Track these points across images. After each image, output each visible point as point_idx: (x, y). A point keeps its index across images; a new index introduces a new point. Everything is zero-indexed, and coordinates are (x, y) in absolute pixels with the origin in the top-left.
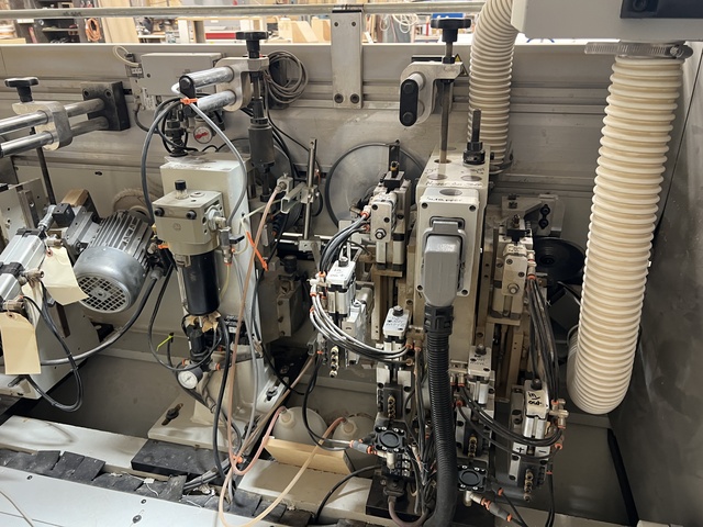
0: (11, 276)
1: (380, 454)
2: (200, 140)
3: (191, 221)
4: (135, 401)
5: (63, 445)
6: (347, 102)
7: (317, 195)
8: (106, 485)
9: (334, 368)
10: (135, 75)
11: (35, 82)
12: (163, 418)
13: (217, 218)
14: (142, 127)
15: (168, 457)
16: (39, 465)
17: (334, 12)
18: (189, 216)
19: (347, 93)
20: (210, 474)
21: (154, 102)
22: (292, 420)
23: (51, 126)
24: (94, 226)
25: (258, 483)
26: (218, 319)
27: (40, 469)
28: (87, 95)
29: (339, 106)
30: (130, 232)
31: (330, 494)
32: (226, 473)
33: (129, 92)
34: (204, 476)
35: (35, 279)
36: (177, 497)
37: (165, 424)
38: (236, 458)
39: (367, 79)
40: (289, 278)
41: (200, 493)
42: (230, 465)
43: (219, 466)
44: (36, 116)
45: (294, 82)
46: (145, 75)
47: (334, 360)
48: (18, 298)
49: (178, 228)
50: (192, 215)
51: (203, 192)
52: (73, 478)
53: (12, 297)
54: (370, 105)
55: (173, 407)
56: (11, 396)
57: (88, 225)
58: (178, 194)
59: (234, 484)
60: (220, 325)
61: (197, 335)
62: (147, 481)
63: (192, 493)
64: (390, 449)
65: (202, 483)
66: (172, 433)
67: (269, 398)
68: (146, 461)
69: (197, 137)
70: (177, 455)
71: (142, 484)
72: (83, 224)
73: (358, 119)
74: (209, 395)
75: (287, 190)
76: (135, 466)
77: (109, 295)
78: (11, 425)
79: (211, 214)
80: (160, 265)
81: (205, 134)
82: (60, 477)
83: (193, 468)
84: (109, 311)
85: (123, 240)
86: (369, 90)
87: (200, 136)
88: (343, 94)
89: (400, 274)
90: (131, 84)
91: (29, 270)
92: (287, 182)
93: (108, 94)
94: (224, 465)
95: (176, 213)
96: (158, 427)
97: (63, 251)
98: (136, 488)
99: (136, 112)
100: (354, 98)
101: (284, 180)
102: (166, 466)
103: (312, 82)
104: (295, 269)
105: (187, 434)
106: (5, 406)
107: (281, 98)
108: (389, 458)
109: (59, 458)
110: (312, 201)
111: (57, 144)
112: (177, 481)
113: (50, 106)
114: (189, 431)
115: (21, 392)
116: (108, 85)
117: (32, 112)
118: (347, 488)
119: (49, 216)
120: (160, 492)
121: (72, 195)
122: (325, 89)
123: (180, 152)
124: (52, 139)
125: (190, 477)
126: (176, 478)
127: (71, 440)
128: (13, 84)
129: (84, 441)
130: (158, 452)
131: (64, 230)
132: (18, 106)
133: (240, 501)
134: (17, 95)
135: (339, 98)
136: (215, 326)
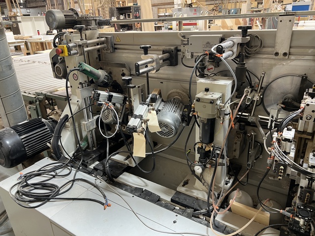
0: (139, 119)
1: (297, 219)
2: (209, 71)
3: (211, 104)
4: (164, 175)
5: (144, 186)
6: (281, 56)
7: (261, 97)
8: (161, 205)
9: (280, 176)
10: (184, 44)
11: (150, 47)
12: (182, 184)
13: (221, 104)
14: (184, 65)
15: (186, 200)
16: (136, 192)
17: (280, 16)
18: (211, 102)
19: (281, 52)
20: (204, 211)
21: (190, 55)
22: (241, 195)
23: (154, 64)
24: (163, 103)
25: (223, 219)
26: (212, 146)
27: (136, 194)
28: (164, 52)
29: (276, 57)
30: (176, 107)
31: (260, 232)
32: (212, 212)
33: (180, 51)
34: (202, 211)
35: (146, 121)
36: (190, 216)
37: (183, 186)
38: (216, 207)
39: (292, 45)
40: (241, 133)
41: (199, 218)
42: (213, 209)
43: (209, 208)
44: (150, 60)
45: (256, 46)
46: (190, 44)
47: (281, 172)
48: (141, 128)
49: (205, 106)
50: (212, 102)
51: (215, 93)
52: (148, 200)
53: (139, 127)
54: (292, 57)
55: (185, 179)
56: (124, 164)
57: (161, 103)
58: (205, 93)
59: (214, 217)
60: (213, 149)
61: (203, 152)
62: (176, 208)
63: (195, 217)
64: (303, 217)
65: (201, 213)
66: (186, 191)
67: (226, 184)
68: (177, 199)
69: (208, 70)
70: (189, 200)
71: (175, 208)
72: (159, 102)
73: (284, 64)
74: (202, 178)
75: (249, 94)
76: (172, 200)
77: (167, 131)
78: (124, 175)
79: (218, 102)
80: (186, 121)
81: (212, 68)
82: (144, 199)
83: (196, 207)
84: (166, 137)
85: (174, 110)
86: (292, 50)
87: (209, 69)
88: (279, 52)
89: (310, 137)
90: (182, 48)
91: (145, 118)
92: (250, 91)
93: (172, 51)
94: (211, 208)
95: (205, 101)
96: (180, 187)
97: (155, 112)
98: (173, 210)
99: (182, 59)
100: (285, 54)
101: (247, 90)
102: (185, 203)
103: (264, 47)
104: (244, 129)
105: (193, 192)
106: (123, 168)
107: (248, 53)
108: (302, 221)
109: (143, 191)
110: (258, 99)
111: (155, 71)
112: (189, 211)
113: (155, 56)
114: (194, 191)
115: (128, 163)
116: (173, 48)
117: (148, 58)
118: (266, 231)
119: (149, 98)
120: (183, 213)
121: (156, 91)
122: (270, 50)
123: (202, 76)
124: (154, 69)
125: (195, 210)
126: (189, 209)
127: (147, 185)
128: (143, 48)
129: (151, 187)
130: (182, 197)
131: (154, 104)
132: (143, 56)
133: (217, 225)
134: (143, 52)
135: (277, 54)
136: (212, 149)
